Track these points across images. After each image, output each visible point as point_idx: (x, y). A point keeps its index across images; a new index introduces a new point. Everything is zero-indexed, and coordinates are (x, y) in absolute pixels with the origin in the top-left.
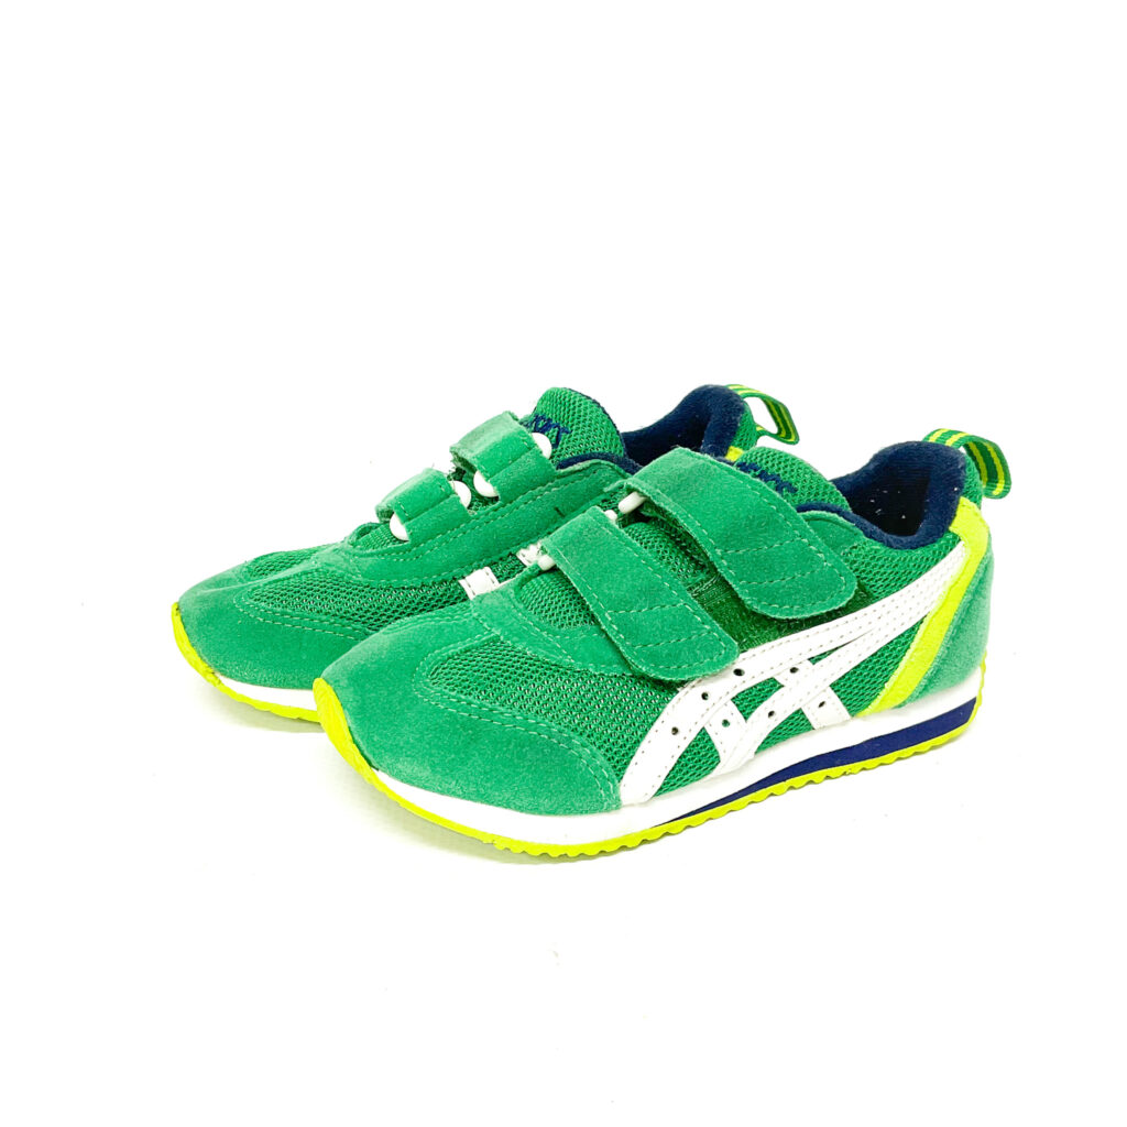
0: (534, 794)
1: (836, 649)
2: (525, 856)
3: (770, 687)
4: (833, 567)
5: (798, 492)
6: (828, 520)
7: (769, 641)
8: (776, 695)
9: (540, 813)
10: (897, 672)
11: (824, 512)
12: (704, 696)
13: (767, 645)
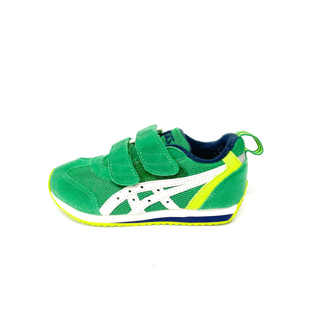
0: (78, 205)
1: (173, 187)
2: (76, 221)
3: (150, 193)
4: (172, 163)
5: (175, 141)
6: (176, 150)
7: (152, 180)
8: (152, 196)
9: (79, 211)
10: (193, 198)
11: (175, 147)
12: (130, 191)
13: (152, 182)
